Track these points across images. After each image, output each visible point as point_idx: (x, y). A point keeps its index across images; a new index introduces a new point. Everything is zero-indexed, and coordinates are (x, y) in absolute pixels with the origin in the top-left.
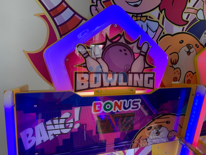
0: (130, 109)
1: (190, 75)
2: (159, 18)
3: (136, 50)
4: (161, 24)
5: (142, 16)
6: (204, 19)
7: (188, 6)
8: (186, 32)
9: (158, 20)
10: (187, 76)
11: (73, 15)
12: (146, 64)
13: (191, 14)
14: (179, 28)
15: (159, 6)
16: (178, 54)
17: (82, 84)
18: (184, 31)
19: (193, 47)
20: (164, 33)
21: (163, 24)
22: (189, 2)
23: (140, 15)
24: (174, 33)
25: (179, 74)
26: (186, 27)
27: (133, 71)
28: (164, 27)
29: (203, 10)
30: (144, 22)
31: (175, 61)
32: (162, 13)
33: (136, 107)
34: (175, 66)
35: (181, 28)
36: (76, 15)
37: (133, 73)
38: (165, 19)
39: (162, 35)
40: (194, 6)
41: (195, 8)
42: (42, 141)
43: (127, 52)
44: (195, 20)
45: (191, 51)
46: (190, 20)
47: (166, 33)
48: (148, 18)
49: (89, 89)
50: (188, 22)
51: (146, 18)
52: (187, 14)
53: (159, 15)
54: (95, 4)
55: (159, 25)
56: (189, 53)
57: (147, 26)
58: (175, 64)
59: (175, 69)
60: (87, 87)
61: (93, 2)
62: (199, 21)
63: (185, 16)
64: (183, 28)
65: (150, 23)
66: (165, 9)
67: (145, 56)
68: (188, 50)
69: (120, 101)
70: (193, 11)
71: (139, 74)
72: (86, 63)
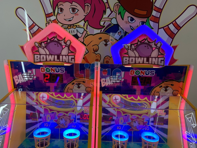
0: (60, 72)
1: (108, 58)
2: (84, 26)
3: (63, 44)
4: (85, 29)
5: (73, 26)
6: (117, 23)
7: (104, 17)
8: (104, 32)
9: (83, 27)
10: (106, 59)
11: (38, 29)
12: (69, 51)
13: (106, 22)
14: (98, 30)
15: (84, 19)
16: (98, 45)
17: (37, 59)
18: (102, 32)
19: (109, 41)
20: (88, 34)
21: (87, 29)
22: (105, 14)
23: (73, 25)
24: (95, 33)
25: (99, 57)
26: (103, 29)
27: (62, 54)
28: (88, 31)
29: (116, 18)
30: (75, 29)
31: (96, 50)
32: (86, 23)
33: (62, 71)
34: (97, 53)
35: (100, 30)
36: (40, 28)
37: (62, 55)
38: (88, 26)
39: (87, 35)
40: (108, 16)
41: (109, 17)
42: (22, 82)
43: (59, 45)
44: (110, 25)
45: (108, 43)
46: (106, 25)
47: (89, 34)
48: (77, 26)
49: (40, 62)
50: (104, 26)
51: (76, 26)
52: (104, 22)
53: (84, 24)
54: (48, 22)
55: (84, 30)
56: (106, 45)
57: (77, 31)
58: (97, 51)
59: (96, 54)
60: (39, 61)
61: (47, 21)
62: (113, 25)
63: (102, 23)
64: (101, 30)
65: (79, 29)
66: (88, 21)
67: (69, 47)
68: (105, 43)
69: (54, 68)
70: (108, 19)
71: (66, 56)
72: (38, 50)
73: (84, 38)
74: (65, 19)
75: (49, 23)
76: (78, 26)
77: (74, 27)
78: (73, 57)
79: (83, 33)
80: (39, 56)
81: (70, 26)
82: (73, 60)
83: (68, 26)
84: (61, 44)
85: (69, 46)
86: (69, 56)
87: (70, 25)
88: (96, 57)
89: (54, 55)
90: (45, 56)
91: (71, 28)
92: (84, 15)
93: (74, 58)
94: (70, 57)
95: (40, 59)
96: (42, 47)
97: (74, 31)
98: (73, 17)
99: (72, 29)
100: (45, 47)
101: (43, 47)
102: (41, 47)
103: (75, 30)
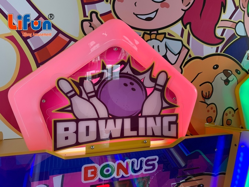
73: (182, 67)
74: (136, 15)
75: (91, 20)
76: (169, 34)
77: (160, 37)
78: (173, 119)
79: (179, 53)
80: (72, 126)
81: (150, 34)
82: (173, 127)
83: (143, 32)
84: (141, 84)
85: (164, 87)
86: (162, 116)
87: (149, 32)
88: (208, 111)
89: (123, 118)
90: (92, 125)
91: (151, 39)
92: (182, 10)
93: (175, 123)
94: (166, 120)
95: (75, 134)
96: (84, 95)
97: (158, 46)
98: (157, 11)
99: (155, 43)
100: (94, 94)
101: (87, 94)
102: (80, 96)
103: (162, 45)
